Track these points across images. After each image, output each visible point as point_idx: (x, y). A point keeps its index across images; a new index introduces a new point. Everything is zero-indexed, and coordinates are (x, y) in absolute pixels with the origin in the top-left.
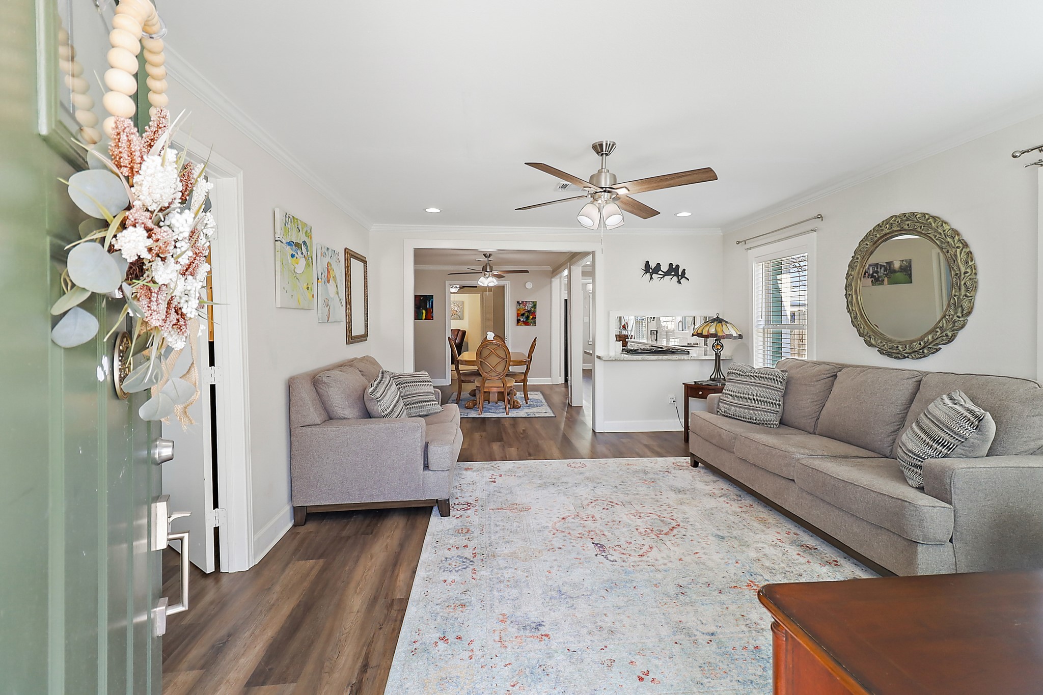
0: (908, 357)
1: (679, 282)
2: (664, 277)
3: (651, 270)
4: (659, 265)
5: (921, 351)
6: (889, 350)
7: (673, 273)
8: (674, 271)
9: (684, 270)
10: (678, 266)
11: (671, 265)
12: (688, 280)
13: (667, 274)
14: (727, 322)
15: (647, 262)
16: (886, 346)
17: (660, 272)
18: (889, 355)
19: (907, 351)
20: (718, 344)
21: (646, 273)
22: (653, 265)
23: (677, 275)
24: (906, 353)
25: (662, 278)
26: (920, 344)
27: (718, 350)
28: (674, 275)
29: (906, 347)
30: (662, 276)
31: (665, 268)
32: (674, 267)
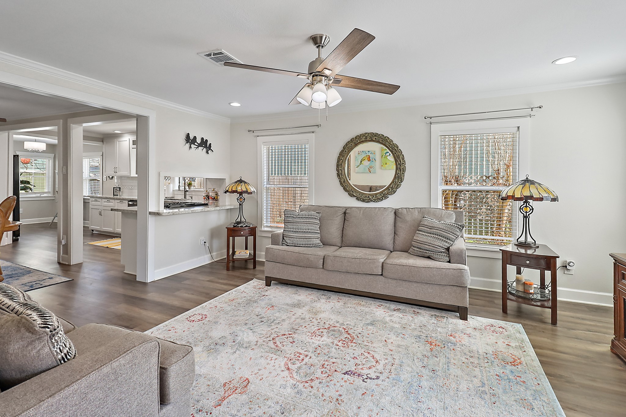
0: (374, 201)
1: (207, 152)
2: (198, 147)
3: (190, 140)
4: (195, 137)
5: (381, 198)
6: (364, 198)
7: (204, 146)
8: (205, 144)
9: (211, 144)
10: (207, 140)
11: (202, 139)
12: (213, 151)
13: (200, 145)
14: (245, 183)
15: (188, 134)
16: (362, 196)
17: (196, 144)
18: (363, 201)
19: (373, 198)
20: (241, 198)
21: (187, 143)
22: (192, 137)
23: (206, 147)
24: (374, 199)
25: (197, 148)
26: (381, 195)
27: (241, 202)
28: (204, 147)
29: (373, 196)
30: (197, 147)
31: (199, 141)
32: (204, 140)
